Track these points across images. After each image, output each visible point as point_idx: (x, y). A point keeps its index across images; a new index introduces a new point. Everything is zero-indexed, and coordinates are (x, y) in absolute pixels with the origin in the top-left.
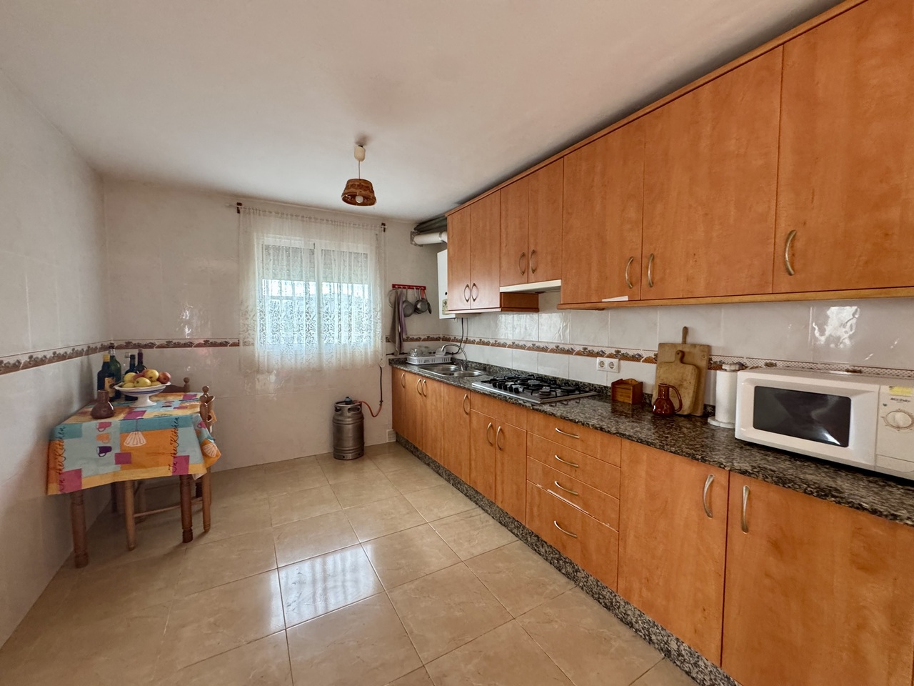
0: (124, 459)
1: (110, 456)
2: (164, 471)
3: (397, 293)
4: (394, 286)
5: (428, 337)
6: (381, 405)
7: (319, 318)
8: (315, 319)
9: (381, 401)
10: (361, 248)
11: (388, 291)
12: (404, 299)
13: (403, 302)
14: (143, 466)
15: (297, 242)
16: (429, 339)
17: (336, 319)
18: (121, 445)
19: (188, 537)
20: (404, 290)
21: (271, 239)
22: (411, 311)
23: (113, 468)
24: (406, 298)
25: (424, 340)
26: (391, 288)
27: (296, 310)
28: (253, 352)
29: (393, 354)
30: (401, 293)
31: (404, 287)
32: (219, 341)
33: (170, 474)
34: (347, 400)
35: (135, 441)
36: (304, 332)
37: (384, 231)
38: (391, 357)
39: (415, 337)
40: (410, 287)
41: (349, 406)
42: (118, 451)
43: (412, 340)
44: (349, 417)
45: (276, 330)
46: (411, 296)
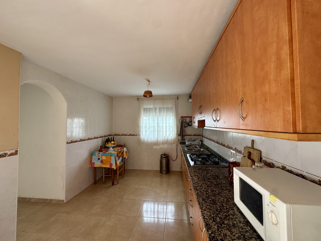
0: (102, 162)
1: (100, 160)
2: (108, 166)
3: (182, 119)
4: (181, 117)
5: (195, 134)
6: (177, 157)
7: (158, 128)
8: (156, 128)
9: (177, 156)
10: (170, 106)
11: (179, 119)
12: (185, 121)
13: (184, 122)
14: (105, 164)
15: (151, 106)
16: (195, 135)
17: (162, 128)
18: (102, 159)
19: (113, 184)
20: (185, 118)
21: (145, 106)
22: (187, 125)
23: (100, 163)
24: (186, 121)
25: (193, 135)
26: (180, 118)
27: (151, 126)
28: (140, 138)
29: (181, 140)
30: (184, 119)
31: (185, 117)
32: (133, 134)
33: (109, 167)
34: (164, 154)
35: (104, 158)
36: (153, 132)
37: (178, 99)
38: (181, 141)
39: (190, 134)
40: (187, 117)
41: (164, 156)
42: (101, 160)
43: (188, 135)
44: (164, 160)
45: (146, 131)
46: (188, 120)
